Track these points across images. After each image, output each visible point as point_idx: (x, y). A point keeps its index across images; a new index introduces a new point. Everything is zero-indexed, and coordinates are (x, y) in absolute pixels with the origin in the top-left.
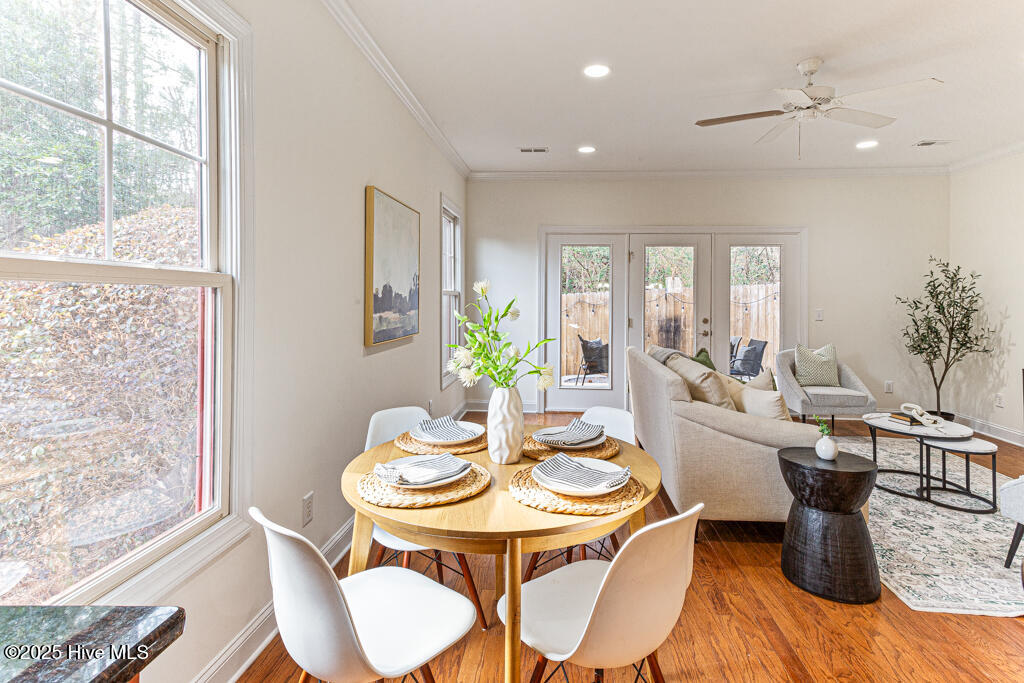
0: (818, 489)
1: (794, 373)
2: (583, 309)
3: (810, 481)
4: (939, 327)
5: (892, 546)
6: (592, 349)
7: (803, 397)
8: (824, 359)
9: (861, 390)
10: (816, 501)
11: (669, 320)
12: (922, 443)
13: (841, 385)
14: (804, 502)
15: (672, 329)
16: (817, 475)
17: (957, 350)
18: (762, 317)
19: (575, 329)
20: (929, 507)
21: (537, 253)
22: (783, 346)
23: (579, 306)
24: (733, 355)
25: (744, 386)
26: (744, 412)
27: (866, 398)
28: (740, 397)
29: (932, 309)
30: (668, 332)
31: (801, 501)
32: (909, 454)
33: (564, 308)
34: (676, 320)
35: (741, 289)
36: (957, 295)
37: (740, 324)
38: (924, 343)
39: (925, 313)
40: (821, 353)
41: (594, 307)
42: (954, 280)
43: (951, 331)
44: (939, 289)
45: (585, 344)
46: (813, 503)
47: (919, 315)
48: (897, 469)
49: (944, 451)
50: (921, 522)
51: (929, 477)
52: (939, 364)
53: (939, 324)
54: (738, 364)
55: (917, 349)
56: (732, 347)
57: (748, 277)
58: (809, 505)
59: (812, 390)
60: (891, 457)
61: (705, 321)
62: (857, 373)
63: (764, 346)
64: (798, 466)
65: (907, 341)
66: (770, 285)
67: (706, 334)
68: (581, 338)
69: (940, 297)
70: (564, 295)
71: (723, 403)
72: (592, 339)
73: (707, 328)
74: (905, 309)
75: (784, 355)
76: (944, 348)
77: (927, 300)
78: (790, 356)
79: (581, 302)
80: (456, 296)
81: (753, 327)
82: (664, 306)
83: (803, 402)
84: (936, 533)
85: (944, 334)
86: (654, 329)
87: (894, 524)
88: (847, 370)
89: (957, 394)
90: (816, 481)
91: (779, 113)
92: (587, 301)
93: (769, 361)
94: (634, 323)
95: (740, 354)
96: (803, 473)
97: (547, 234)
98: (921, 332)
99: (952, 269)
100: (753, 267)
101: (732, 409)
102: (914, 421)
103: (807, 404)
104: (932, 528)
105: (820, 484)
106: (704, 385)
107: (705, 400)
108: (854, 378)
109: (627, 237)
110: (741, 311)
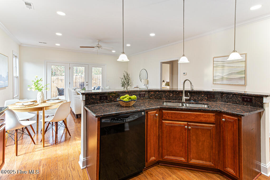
2: (58, 80)
6: (60, 90)
11: (82, 83)
15: (83, 85)
19: (56, 86)
21: (44, 67)
23: (57, 80)
30: (82, 85)
33: (52, 80)
34: (84, 83)
37: (98, 83)
40: (107, 88)
41: (62, 80)
42: (127, 75)
43: (127, 83)
45: (58, 89)
47: (123, 80)
61: (87, 82)
65: (121, 85)
66: (100, 75)
67: (87, 85)
68: (57, 88)
70: (52, 77)
72: (60, 88)
73: (87, 84)
74: (121, 79)
77: (124, 78)
79: (58, 79)
80: (17, 77)
82: (81, 79)
86: (78, 85)
91: (94, 47)
92: (59, 78)
94: (71, 83)
97: (47, 62)
98: (123, 83)
109: (69, 64)
110: (98, 81)
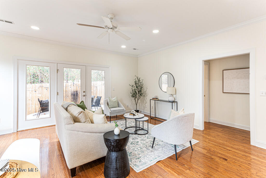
0: (115, 146)
1: (108, 105)
2: (42, 89)
3: (113, 144)
4: (137, 91)
5: (131, 151)
6: (44, 104)
7: (110, 111)
8: (115, 101)
9: (122, 108)
10: (114, 150)
11: (74, 92)
12: (136, 120)
13: (119, 107)
14: (111, 151)
15: (75, 94)
16: (115, 141)
17: (140, 96)
18: (100, 90)
20: (137, 135)
22: (105, 98)
23: (40, 88)
24: (92, 101)
25: (94, 113)
26: (93, 123)
27: (124, 109)
28: (92, 118)
29: (135, 87)
30: (74, 95)
31: (110, 150)
32: (132, 122)
34: (77, 92)
35: (95, 82)
36: (140, 84)
37: (95, 92)
38: (134, 95)
39: (134, 88)
40: (114, 99)
42: (139, 81)
43: (139, 92)
44: (137, 83)
45: (40, 102)
46: (113, 150)
47: (133, 89)
48: (130, 126)
49: (139, 121)
50: (136, 141)
51: (137, 127)
52: (137, 99)
53: (137, 90)
54: (94, 104)
55: (133, 96)
56: (92, 98)
57: (97, 79)
58: (112, 151)
59: (112, 109)
60: (129, 123)
61: (84, 92)
62: (122, 103)
63: (101, 98)
64: (109, 140)
65: (131, 95)
66: (102, 82)
67: (84, 96)
68: (39, 100)
69: (137, 84)
71: (85, 122)
72: (44, 99)
73: (84, 94)
74: (131, 87)
75: (105, 100)
76: (137, 95)
77: (135, 85)
78: (107, 100)
81: (98, 93)
82: (73, 87)
83: (110, 113)
84: (139, 143)
85: (137, 93)
86: (70, 95)
87: (131, 144)
88: (120, 103)
89: (139, 105)
90: (114, 144)
91: (103, 28)
92: (44, 86)
93: (102, 101)
94: (59, 94)
95: (95, 101)
96: (111, 142)
97: (18, 60)
98: (134, 92)
99: (139, 78)
100: (98, 77)
101: (89, 123)
102: (134, 115)
103: (111, 113)
104: (138, 142)
105: (115, 144)
106: (79, 116)
107: (79, 122)
108: (121, 105)
109: (56, 64)
110: (95, 88)
